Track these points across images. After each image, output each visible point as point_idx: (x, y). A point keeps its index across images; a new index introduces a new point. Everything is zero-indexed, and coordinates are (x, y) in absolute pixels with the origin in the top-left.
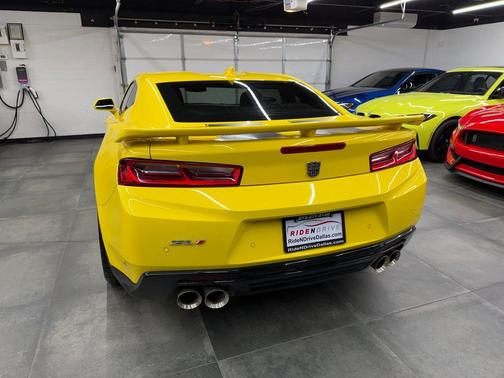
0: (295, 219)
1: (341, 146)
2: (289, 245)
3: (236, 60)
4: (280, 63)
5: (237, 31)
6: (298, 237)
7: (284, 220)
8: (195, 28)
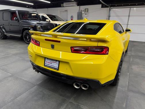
0: (48, 59)
1: (59, 42)
2: (45, 65)
6: (48, 63)
7: (45, 58)
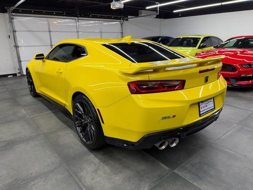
0: (202, 102)
1: (214, 69)
2: (201, 113)
3: (78, 32)
4: (99, 34)
5: (78, 17)
7: (199, 103)
8: (54, 15)
